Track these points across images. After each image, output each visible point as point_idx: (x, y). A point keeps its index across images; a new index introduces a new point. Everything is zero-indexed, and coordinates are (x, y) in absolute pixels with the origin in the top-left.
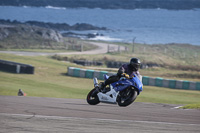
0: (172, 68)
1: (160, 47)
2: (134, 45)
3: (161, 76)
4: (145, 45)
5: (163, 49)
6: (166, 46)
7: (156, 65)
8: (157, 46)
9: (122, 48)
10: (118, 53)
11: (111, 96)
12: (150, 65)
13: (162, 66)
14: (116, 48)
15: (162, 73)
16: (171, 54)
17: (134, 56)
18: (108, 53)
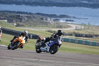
2: (89, 26)
4: (94, 26)
10: (81, 30)
12: (96, 36)
17: (88, 31)
18: (76, 29)
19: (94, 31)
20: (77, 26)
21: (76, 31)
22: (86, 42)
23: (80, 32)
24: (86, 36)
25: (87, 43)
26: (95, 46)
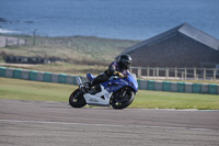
0: (77, 63)
1: (64, 40)
2: (35, 37)
3: (65, 72)
4: (47, 37)
5: (67, 42)
6: (70, 38)
7: (59, 59)
8: (60, 38)
9: (22, 41)
10: (17, 47)
11: (103, 97)
12: (53, 59)
13: (65, 61)
14: (15, 41)
15: (65, 68)
16: (75, 48)
17: (35, 49)
18: (7, 46)
19: (48, 50)
20: (9, 38)
21: (7, 51)
22: (30, 73)
23: (17, 53)
24: (30, 61)
25: (31, 77)
26: (50, 81)
